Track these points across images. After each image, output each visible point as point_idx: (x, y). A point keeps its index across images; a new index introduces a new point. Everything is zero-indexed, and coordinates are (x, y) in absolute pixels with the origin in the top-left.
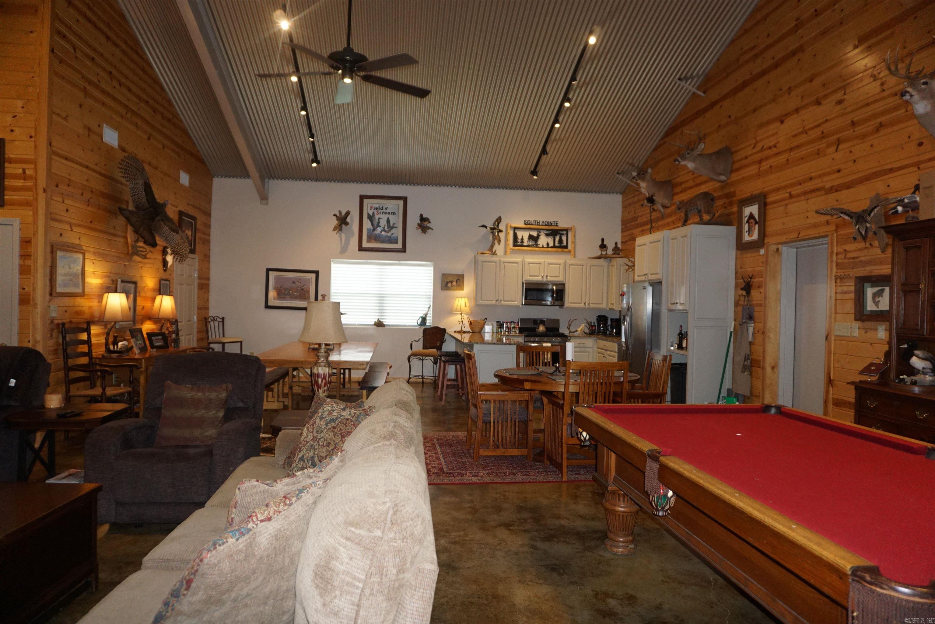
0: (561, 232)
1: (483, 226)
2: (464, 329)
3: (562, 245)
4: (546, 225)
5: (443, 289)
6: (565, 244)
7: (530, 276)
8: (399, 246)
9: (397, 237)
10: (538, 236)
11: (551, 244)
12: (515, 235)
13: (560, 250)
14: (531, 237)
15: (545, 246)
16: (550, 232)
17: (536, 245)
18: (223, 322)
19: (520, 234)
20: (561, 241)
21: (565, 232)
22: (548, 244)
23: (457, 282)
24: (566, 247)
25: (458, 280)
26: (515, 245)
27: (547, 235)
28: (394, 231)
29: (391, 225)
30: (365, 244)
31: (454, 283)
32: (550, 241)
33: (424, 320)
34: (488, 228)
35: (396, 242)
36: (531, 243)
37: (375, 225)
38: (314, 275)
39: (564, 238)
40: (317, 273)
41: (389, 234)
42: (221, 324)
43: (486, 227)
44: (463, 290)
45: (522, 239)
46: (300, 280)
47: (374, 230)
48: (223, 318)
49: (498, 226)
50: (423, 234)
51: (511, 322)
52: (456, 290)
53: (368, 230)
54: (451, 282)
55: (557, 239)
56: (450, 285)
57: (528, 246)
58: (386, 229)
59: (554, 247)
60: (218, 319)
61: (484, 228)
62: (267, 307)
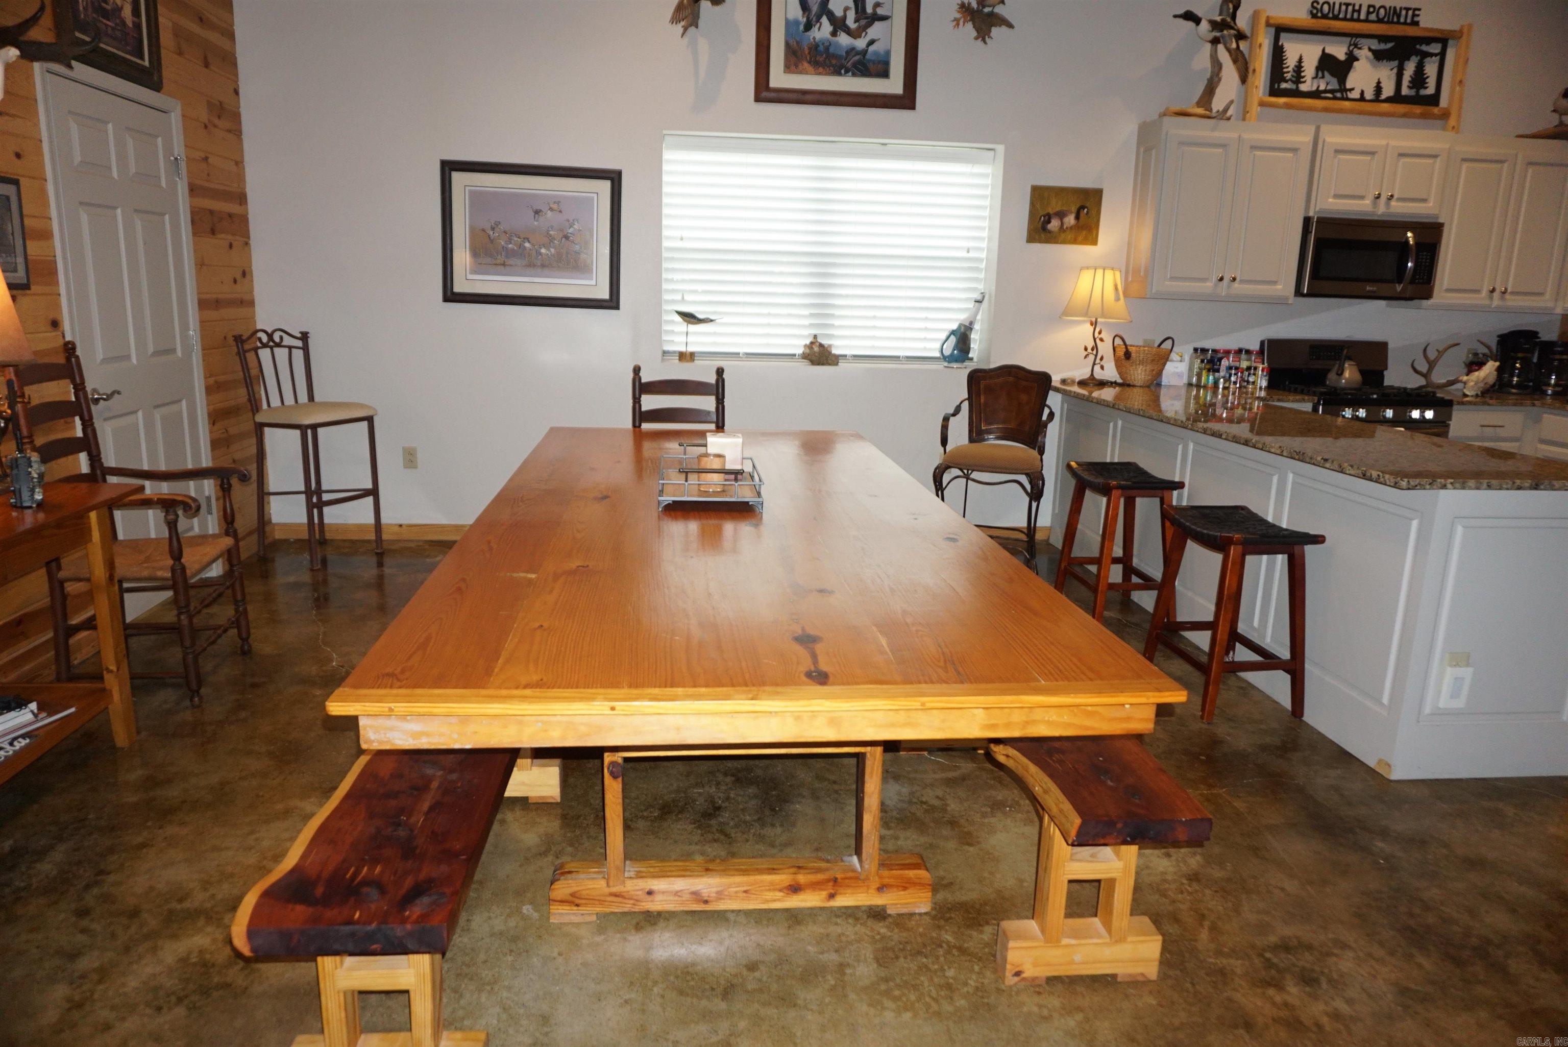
0: (1424, 48)
1: (1190, 16)
2: (1099, 374)
3: (1423, 92)
4: (1380, 21)
5: (1031, 239)
6: (1430, 90)
7: (1336, 196)
8: (894, 85)
9: (888, 53)
10: (1352, 58)
11: (1388, 90)
12: (1278, 54)
13: (1418, 109)
14: (1327, 63)
15: (1369, 95)
16: (1389, 45)
17: (1342, 92)
18: (306, 349)
19: (1294, 50)
20: (1419, 80)
21: (1435, 48)
22: (1378, 89)
23: (1077, 218)
24: (1434, 100)
25: (1082, 207)
26: (1274, 92)
27: (1379, 56)
28: (876, 30)
29: (869, 10)
30: (779, 78)
31: (1070, 220)
32: (1387, 76)
33: (962, 338)
34: (1204, 25)
35: (884, 73)
36: (1327, 83)
37: (815, 9)
38: (605, 187)
39: (1431, 69)
40: (615, 178)
41: (860, 44)
42: (298, 355)
43: (1197, 20)
44: (1094, 242)
45: (1299, 68)
46: (557, 205)
47: (808, 27)
48: (304, 337)
49: (1234, 17)
50: (979, 42)
52: (1075, 241)
53: (790, 25)
54: (1061, 215)
55: (1410, 68)
56: (1054, 224)
57: (1316, 94)
58: (851, 22)
59: (1397, 98)
60: (288, 341)
61: (1190, 24)
62: (451, 296)
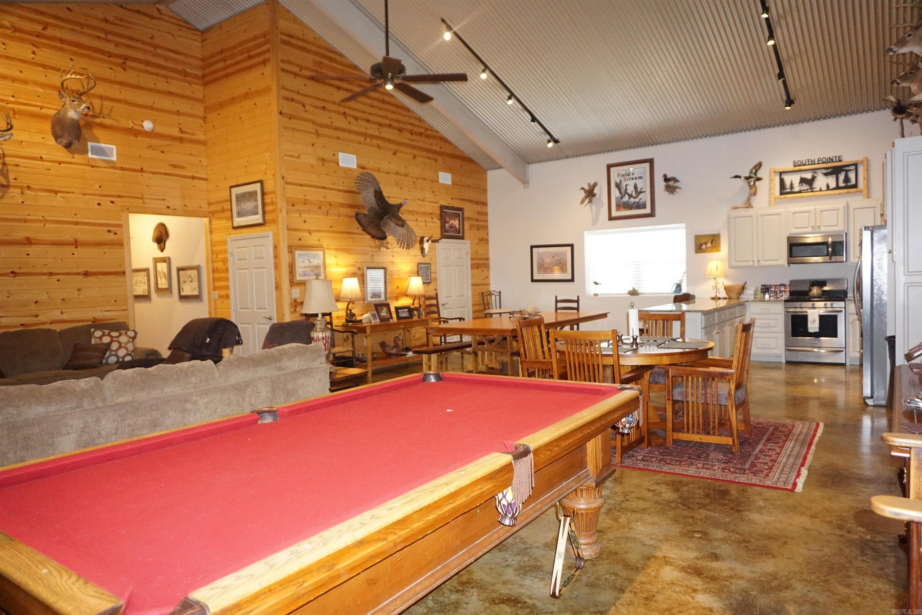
0: (847, 168)
1: (736, 177)
2: (719, 295)
3: (849, 184)
4: (824, 163)
5: (697, 252)
6: (853, 182)
7: (796, 228)
8: (648, 210)
9: (645, 201)
10: (814, 178)
11: (833, 185)
12: (782, 181)
13: (845, 191)
14: (803, 181)
15: (824, 188)
16: (830, 170)
17: (812, 189)
18: (500, 296)
19: (788, 179)
20: (847, 179)
21: (853, 168)
22: (828, 186)
23: (712, 243)
24: (855, 186)
25: (713, 240)
26: (781, 194)
27: (826, 174)
28: (641, 196)
29: (639, 190)
30: (614, 214)
31: (709, 245)
32: (832, 181)
33: (679, 286)
34: (743, 178)
35: (644, 207)
36: (805, 187)
37: (623, 192)
38: (569, 248)
39: (852, 175)
40: (572, 246)
41: (637, 200)
42: (498, 297)
43: (740, 177)
44: (719, 251)
45: (792, 185)
46: (558, 254)
47: (622, 198)
48: (500, 292)
49: (756, 174)
50: (671, 195)
51: (781, 285)
52: (712, 251)
53: (617, 198)
54: (706, 243)
55: (842, 177)
56: (704, 247)
57: (800, 192)
58: (634, 195)
59: (838, 188)
60: (495, 293)
61: (738, 179)
62: (533, 280)
